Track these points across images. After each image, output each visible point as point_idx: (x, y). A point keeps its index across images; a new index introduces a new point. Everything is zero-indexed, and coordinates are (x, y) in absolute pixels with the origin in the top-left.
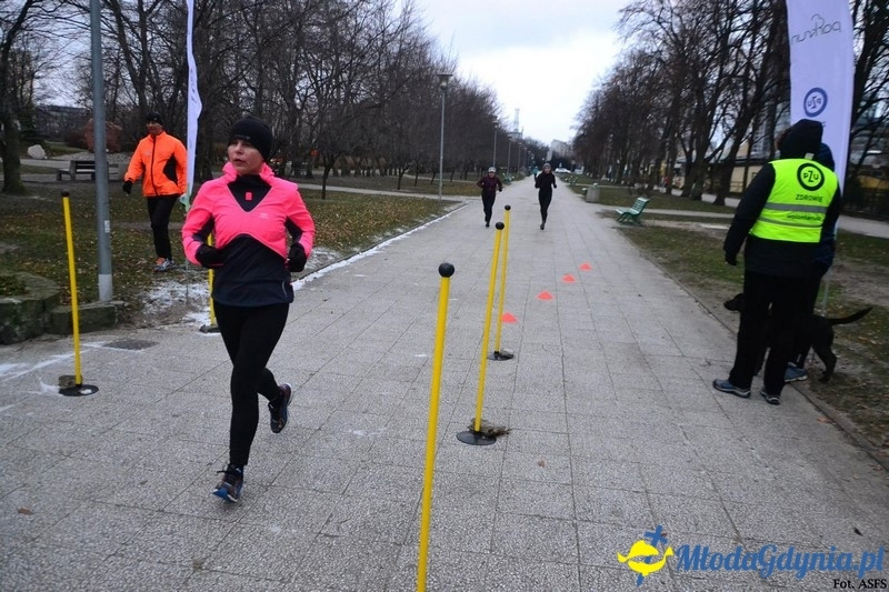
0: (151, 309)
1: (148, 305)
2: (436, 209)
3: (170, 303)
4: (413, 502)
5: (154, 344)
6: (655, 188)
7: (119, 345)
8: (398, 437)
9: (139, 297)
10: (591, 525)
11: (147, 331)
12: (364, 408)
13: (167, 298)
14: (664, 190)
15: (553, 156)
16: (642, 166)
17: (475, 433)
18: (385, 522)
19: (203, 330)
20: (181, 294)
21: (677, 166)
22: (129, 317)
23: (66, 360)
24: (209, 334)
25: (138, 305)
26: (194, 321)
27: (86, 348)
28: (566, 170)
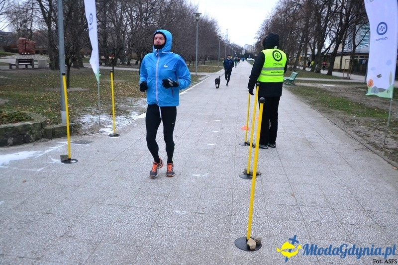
0: (84, 127)
1: (83, 125)
2: (195, 79)
3: (92, 124)
4: (230, 201)
5: (92, 142)
6: (298, 67)
7: (76, 142)
8: (214, 177)
9: (77, 122)
10: (305, 207)
11: (85, 136)
12: (195, 166)
13: (91, 122)
14: (302, 68)
15: (246, 52)
16: (290, 56)
17: (248, 175)
18: (221, 208)
19: (111, 135)
20: (96, 120)
21: (308, 56)
22: (76, 131)
23: (57, 149)
24: (114, 137)
25: (79, 125)
26: (105, 132)
27: (63, 144)
28: (252, 59)
